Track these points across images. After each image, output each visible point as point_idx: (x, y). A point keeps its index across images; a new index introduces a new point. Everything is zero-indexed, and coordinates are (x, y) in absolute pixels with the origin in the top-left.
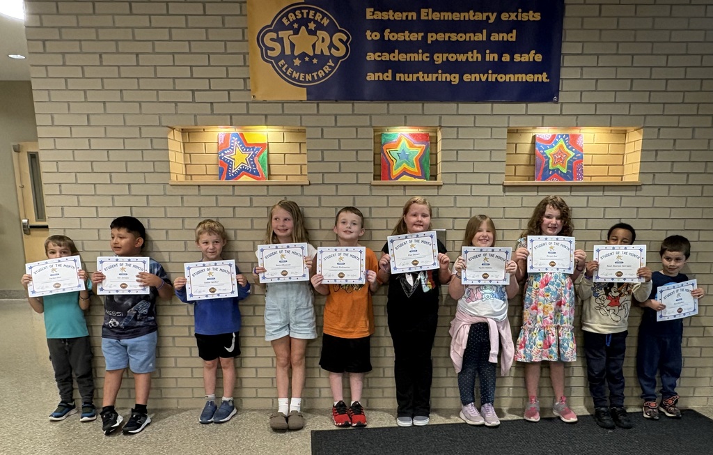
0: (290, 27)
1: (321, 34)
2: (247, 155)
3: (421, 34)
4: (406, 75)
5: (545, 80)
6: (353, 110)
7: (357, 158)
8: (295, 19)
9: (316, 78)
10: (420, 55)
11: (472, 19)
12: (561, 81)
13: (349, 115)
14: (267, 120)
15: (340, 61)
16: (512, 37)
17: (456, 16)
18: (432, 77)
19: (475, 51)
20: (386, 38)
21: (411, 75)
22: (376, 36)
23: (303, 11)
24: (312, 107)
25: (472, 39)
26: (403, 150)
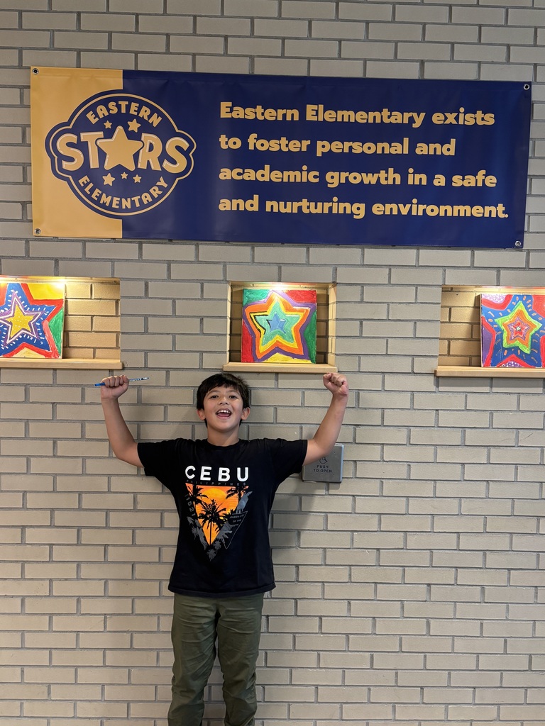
0: (99, 127)
1: (148, 138)
2: (32, 317)
3: (306, 143)
4: (282, 204)
5: (502, 215)
6: (197, 255)
7: (202, 329)
8: (107, 114)
9: (138, 205)
10: (305, 173)
11: (386, 121)
12: (526, 217)
13: (191, 262)
14: (57, 267)
15: (177, 179)
16: (450, 149)
17: (361, 117)
18: (322, 208)
19: (391, 170)
20: (251, 147)
21: (289, 204)
22: (235, 143)
23: (120, 103)
24: (131, 249)
25: (386, 152)
26: (276, 315)
